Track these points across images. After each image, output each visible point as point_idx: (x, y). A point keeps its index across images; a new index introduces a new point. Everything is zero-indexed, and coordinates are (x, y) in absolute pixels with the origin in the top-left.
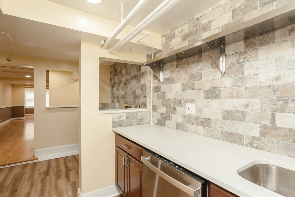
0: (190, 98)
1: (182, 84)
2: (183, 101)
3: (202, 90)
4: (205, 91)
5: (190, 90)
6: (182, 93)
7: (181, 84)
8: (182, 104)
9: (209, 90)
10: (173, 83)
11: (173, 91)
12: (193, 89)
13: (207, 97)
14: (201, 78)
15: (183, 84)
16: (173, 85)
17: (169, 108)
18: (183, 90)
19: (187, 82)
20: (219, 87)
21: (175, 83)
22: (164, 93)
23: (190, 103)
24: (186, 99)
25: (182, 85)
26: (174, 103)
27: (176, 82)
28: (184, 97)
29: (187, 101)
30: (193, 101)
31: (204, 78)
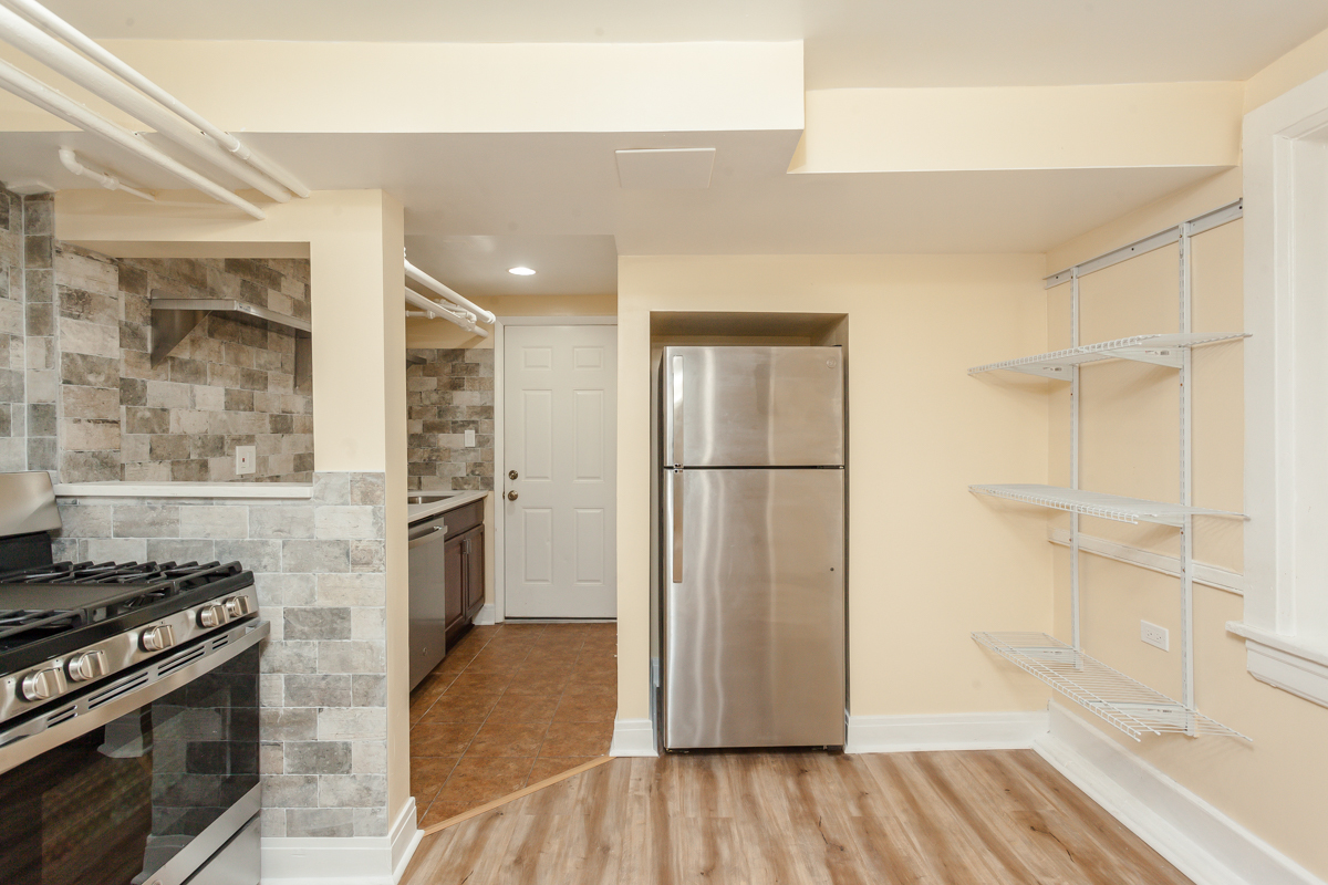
0: (243, 431)
1: (226, 390)
2: (227, 440)
3: (268, 414)
4: (271, 416)
5: (245, 410)
6: (225, 417)
7: (223, 392)
8: (226, 449)
9: (278, 416)
10: (200, 384)
11: (197, 408)
12: (253, 410)
13: (276, 431)
14: (266, 387)
15: (227, 392)
16: (199, 389)
17: (183, 467)
18: (228, 408)
19: (238, 388)
20: (291, 413)
21: (205, 384)
22: (164, 410)
23: (245, 444)
24: (235, 434)
25: (226, 394)
26: (203, 447)
27: (209, 380)
28: (231, 430)
29: (238, 441)
30: (250, 439)
31: (271, 389)
